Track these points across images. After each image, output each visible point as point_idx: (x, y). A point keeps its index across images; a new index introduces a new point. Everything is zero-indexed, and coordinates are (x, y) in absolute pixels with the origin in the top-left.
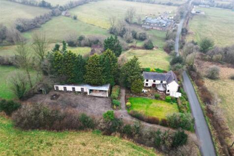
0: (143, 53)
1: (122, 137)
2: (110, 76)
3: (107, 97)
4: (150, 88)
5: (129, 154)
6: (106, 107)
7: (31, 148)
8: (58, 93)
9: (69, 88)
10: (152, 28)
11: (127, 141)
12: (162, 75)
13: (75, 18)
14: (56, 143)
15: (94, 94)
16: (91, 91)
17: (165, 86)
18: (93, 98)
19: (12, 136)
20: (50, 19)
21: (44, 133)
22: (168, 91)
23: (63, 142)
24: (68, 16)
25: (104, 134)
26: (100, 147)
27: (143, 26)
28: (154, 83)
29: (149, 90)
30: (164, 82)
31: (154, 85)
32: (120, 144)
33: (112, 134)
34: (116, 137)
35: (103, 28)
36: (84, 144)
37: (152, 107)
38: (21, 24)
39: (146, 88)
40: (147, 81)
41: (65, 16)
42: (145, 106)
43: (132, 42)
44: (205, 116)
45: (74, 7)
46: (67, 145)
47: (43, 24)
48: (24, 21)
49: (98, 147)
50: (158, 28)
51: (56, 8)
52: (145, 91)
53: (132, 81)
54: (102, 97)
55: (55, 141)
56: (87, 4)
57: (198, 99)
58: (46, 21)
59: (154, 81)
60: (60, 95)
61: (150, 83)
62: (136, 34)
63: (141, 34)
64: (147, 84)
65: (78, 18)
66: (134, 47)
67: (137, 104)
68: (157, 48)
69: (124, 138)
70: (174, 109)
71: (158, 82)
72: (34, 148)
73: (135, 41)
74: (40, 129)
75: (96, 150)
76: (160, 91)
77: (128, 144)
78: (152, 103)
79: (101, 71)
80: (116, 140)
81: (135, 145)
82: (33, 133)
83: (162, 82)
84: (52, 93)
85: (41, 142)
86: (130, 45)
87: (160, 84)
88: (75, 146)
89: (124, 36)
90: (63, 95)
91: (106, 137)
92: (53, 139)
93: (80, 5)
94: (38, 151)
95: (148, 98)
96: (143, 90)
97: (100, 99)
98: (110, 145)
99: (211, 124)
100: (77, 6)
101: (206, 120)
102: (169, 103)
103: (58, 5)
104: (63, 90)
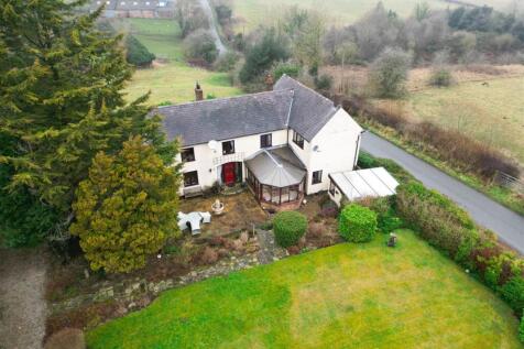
4: (213, 192)
12: (256, 103)
17: (288, 156)
22: (317, 178)
28: (230, 158)
29: (218, 206)
30: (279, 138)
31: (230, 172)
39: (192, 202)
40: (189, 155)
50: (147, 14)
52: (195, 219)
53: (73, 176)
57: (443, 171)
59: (228, 148)
61: (208, 163)
64: (192, 177)
68: (165, 61)
71: (247, 147)
76: (280, 191)
83: (265, 142)
87: (260, 157)
95: (235, 264)
96: (183, 218)
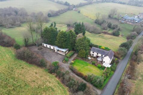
0: (109, 37)
1: (56, 76)
2: (69, 44)
3: (64, 56)
4: (94, 57)
5: (54, 86)
6: (60, 60)
7: (15, 67)
8: (42, 47)
9: (48, 46)
10: (126, 23)
11: (57, 80)
13: (79, 12)
14: (26, 68)
15: (59, 52)
16: (58, 50)
17: (102, 58)
18: (57, 54)
19: (12, 60)
20: (66, 12)
21: (24, 62)
22: (104, 62)
23: (28, 69)
24: (76, 11)
25: (49, 72)
26: (42, 77)
27: (120, 20)
32: (53, 79)
33: (53, 74)
34: (54, 75)
35: (92, 19)
36: (36, 73)
37: (86, 68)
38: (50, 13)
39: (92, 57)
41: (75, 10)
42: (83, 66)
43: (106, 30)
44: (118, 84)
45: (82, 6)
46: (29, 71)
47: (61, 14)
48: (52, 12)
49: (41, 77)
50: (131, 23)
51: (71, 6)
52: (89, 58)
53: (80, 50)
54: (62, 55)
55: (26, 67)
56: (91, 5)
57: (123, 72)
58: (64, 13)
59: (98, 54)
60: (43, 49)
61: (95, 54)
62: (111, 25)
63: (114, 25)
64: (93, 55)
65: (81, 12)
66: (105, 33)
67: (79, 64)
69: (57, 77)
70: (99, 73)
71: (100, 55)
72: (16, 67)
73: (108, 29)
74: (24, 61)
75: (39, 78)
77: (57, 81)
78: (88, 65)
79: (63, 40)
80: (53, 77)
81: (60, 83)
82: (20, 61)
83: (102, 56)
84: (40, 47)
85: (20, 66)
86: (104, 31)
87: (100, 57)
88: (32, 72)
89: (102, 25)
90: (44, 49)
91: (49, 74)
92: (26, 66)
93: (86, 5)
94: (17, 69)
97: (60, 55)
98: (48, 78)
99: (118, 89)
100: (84, 5)
101: (117, 86)
102: (98, 69)
103: (73, 4)
104: (46, 46)
